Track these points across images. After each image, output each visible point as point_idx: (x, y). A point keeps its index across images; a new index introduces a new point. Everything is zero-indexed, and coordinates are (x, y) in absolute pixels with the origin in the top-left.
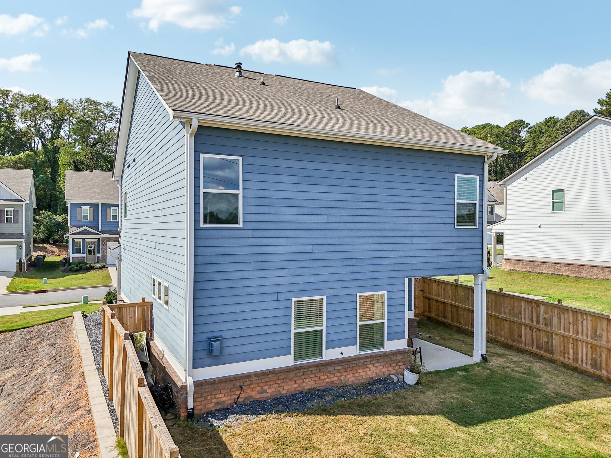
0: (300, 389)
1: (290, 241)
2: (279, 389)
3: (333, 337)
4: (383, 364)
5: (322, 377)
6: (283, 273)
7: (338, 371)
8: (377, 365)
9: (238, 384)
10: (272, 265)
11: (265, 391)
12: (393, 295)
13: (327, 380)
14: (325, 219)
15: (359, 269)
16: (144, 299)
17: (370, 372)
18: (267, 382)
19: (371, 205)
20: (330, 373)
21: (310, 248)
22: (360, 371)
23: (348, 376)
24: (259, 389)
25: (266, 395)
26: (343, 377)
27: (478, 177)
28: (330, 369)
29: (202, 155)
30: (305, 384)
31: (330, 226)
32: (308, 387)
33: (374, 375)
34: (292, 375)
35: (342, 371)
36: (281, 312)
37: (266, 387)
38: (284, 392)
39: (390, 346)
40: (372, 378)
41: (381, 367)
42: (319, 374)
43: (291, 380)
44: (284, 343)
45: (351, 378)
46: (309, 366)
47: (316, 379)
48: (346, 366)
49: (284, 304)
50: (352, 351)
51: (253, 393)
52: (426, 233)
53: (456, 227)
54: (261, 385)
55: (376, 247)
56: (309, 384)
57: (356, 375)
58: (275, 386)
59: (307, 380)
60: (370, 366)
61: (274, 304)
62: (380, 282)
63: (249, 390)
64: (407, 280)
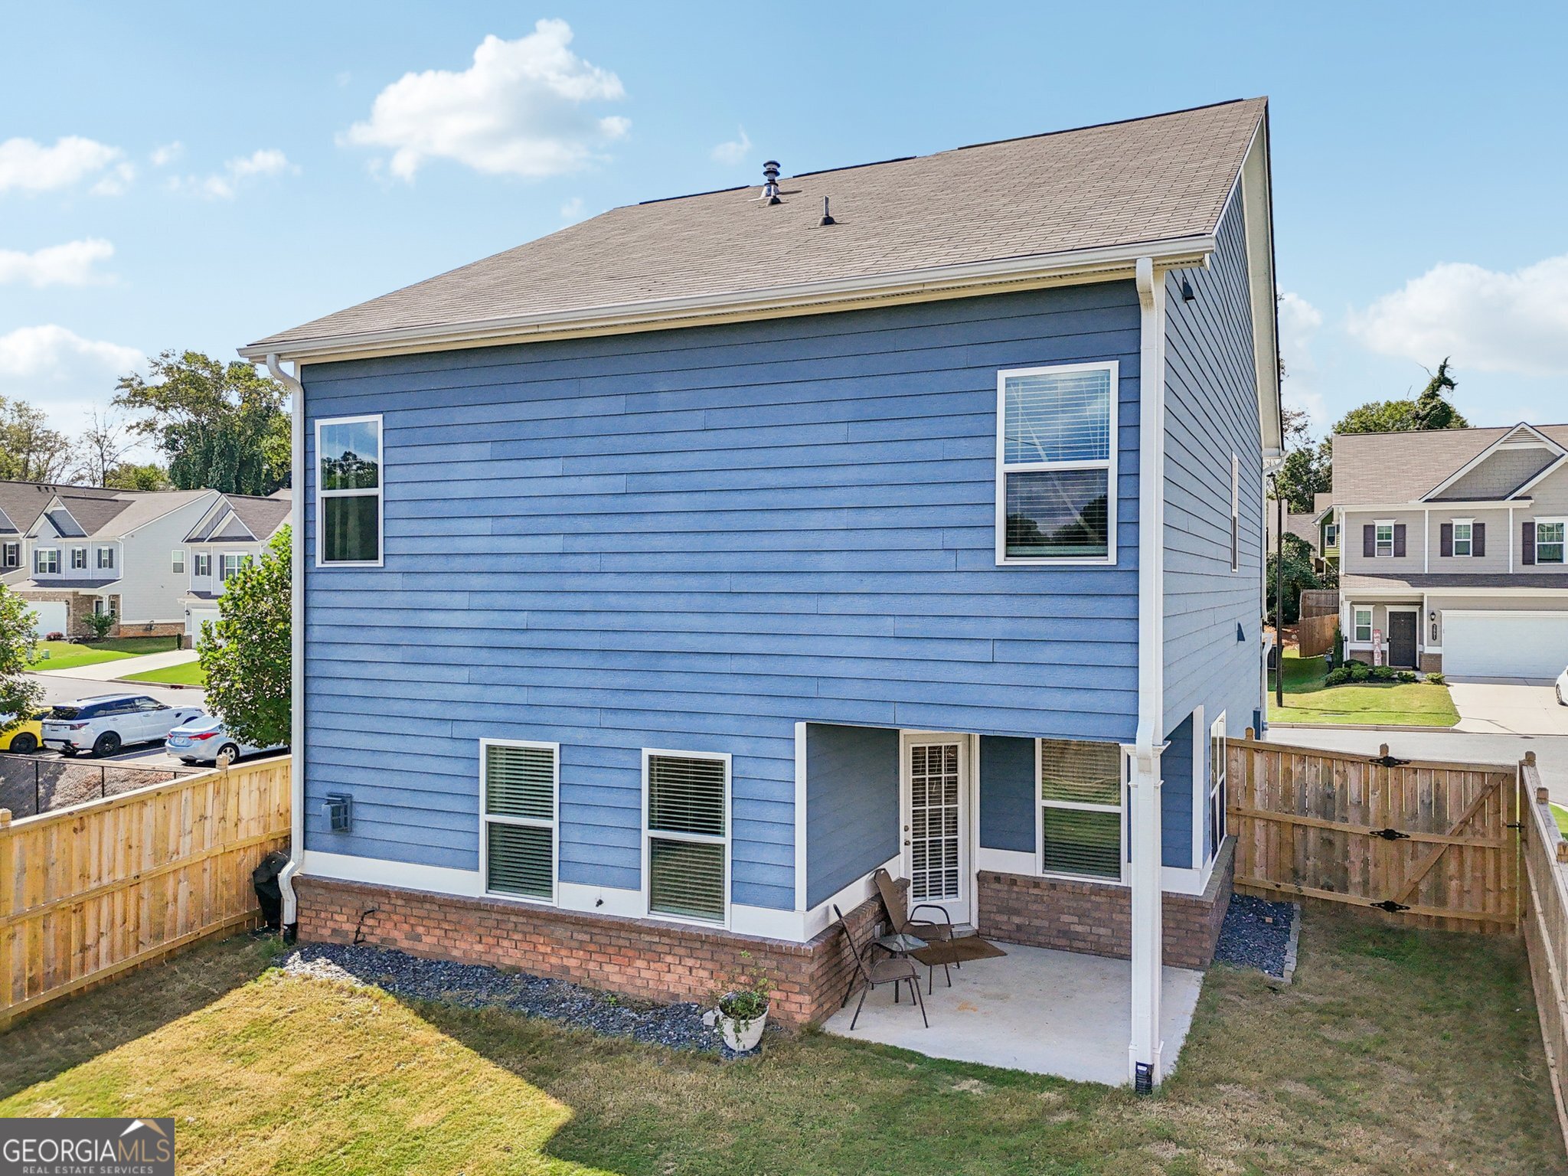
0: (490, 958)
1: (479, 600)
2: (446, 943)
3: (577, 854)
5: (542, 949)
6: (463, 674)
7: (582, 946)
9: (370, 905)
10: (440, 655)
11: (418, 938)
12: (754, 770)
13: (554, 960)
14: (556, 544)
17: (668, 977)
18: (423, 918)
20: (560, 942)
21: (520, 620)
22: (640, 963)
23: (607, 968)
24: (406, 927)
25: (420, 947)
26: (592, 966)
27: (1113, 366)
28: (560, 932)
29: (319, 423)
30: (500, 952)
32: (508, 962)
33: (681, 990)
34: (473, 918)
35: (592, 947)
36: (459, 768)
37: (420, 930)
38: (455, 953)
39: (736, 919)
40: (676, 996)
41: (704, 974)
42: (534, 938)
43: (470, 929)
44: (461, 841)
45: (613, 975)
46: (508, 910)
47: (525, 946)
48: (604, 940)
49: (463, 749)
50: (630, 904)
51: (395, 934)
53: (1001, 562)
54: (412, 921)
56: (509, 954)
58: (438, 932)
59: (505, 943)
60: (669, 959)
61: (446, 747)
62: (710, 724)
63: (389, 925)
64: (800, 728)
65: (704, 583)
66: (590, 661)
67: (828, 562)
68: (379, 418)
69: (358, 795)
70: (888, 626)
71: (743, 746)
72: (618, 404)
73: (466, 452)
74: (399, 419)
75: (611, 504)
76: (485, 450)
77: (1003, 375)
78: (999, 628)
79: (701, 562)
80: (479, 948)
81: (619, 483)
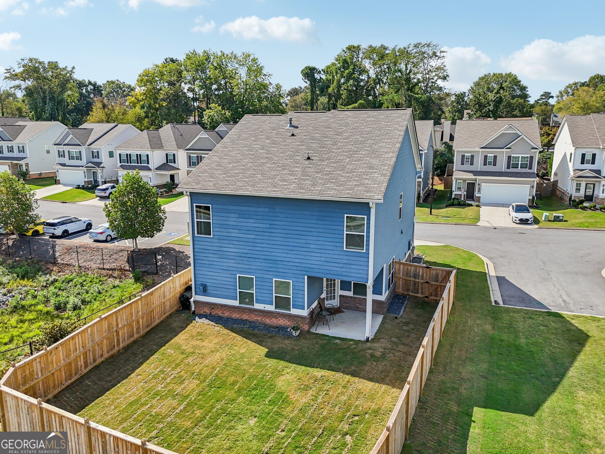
0: (241, 318)
1: (235, 246)
2: (231, 315)
3: (259, 298)
4: (288, 319)
5: (252, 316)
6: (233, 261)
7: (261, 316)
8: (284, 319)
9: (212, 307)
10: (227, 257)
12: (296, 284)
13: (255, 318)
14: (254, 237)
15: (274, 266)
17: (279, 322)
18: (225, 310)
20: (256, 315)
21: (245, 251)
22: (273, 319)
23: (267, 320)
24: (221, 311)
25: (224, 315)
26: (263, 319)
27: (366, 217)
28: (256, 313)
29: (194, 204)
30: (243, 317)
31: (256, 241)
34: (237, 310)
35: (263, 316)
36: (232, 280)
37: (225, 312)
38: (233, 317)
39: (294, 311)
40: (280, 325)
41: (286, 321)
42: (251, 314)
43: (236, 312)
44: (234, 295)
46: (245, 309)
47: (249, 316)
48: (265, 315)
49: (234, 276)
50: (271, 308)
51: (219, 313)
52: (318, 251)
53: (345, 249)
54: (223, 310)
56: (245, 317)
58: (229, 312)
59: (244, 315)
60: (280, 318)
61: (229, 276)
62: (288, 275)
63: (217, 311)
64: (306, 277)
65: (286, 247)
66: (262, 261)
67: (312, 246)
68: (210, 205)
69: (208, 284)
70: (323, 259)
71: (294, 279)
72: (267, 210)
73: (232, 215)
74: (215, 206)
75: (265, 230)
76: (237, 215)
77: (346, 215)
78: (345, 261)
79: (286, 244)
80: (238, 316)
81: (268, 226)
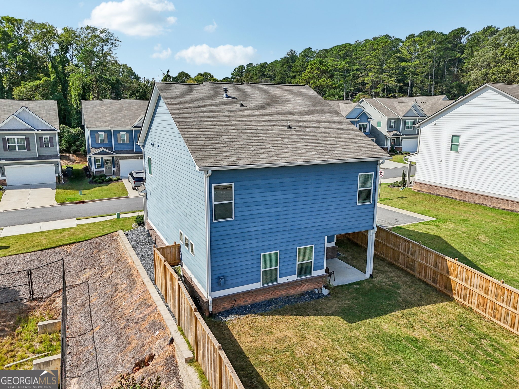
0: (265, 299)
1: (260, 224)
2: (254, 299)
3: (282, 272)
4: (311, 283)
5: (277, 292)
6: (256, 241)
7: (286, 289)
8: (307, 284)
9: (233, 298)
10: (250, 237)
11: (247, 301)
12: (318, 246)
13: (280, 294)
14: (279, 209)
15: (298, 234)
16: (175, 243)
18: (248, 296)
19: (307, 198)
20: (281, 290)
21: (271, 226)
24: (244, 300)
25: (247, 303)
27: (373, 173)
28: (281, 288)
29: (213, 185)
30: (268, 296)
31: (282, 213)
32: (269, 298)
33: (306, 290)
34: (261, 292)
35: (288, 288)
36: (255, 261)
37: (247, 299)
38: (257, 301)
39: (315, 273)
40: (304, 291)
41: (310, 285)
42: (276, 291)
43: (260, 295)
44: (256, 277)
45: (292, 292)
46: (270, 287)
47: (273, 293)
48: (290, 286)
49: (257, 257)
50: (294, 278)
51: (241, 302)
52: (338, 210)
53: (357, 204)
54: (245, 298)
55: (309, 221)
56: (270, 296)
57: (296, 290)
58: (252, 298)
59: (269, 294)
61: (252, 258)
62: (310, 240)
63: (239, 301)
64: (326, 237)
65: (310, 214)
68: (233, 184)
69: (226, 275)
71: (316, 243)
74: (237, 183)
77: (359, 174)
80: (263, 297)
